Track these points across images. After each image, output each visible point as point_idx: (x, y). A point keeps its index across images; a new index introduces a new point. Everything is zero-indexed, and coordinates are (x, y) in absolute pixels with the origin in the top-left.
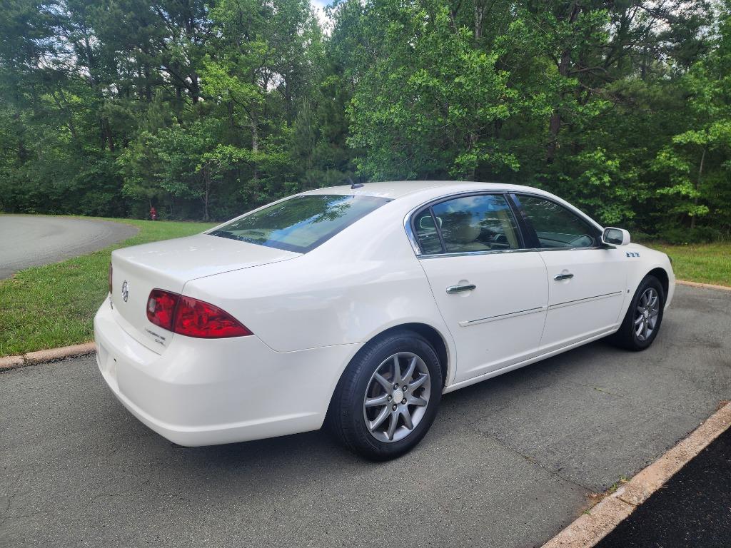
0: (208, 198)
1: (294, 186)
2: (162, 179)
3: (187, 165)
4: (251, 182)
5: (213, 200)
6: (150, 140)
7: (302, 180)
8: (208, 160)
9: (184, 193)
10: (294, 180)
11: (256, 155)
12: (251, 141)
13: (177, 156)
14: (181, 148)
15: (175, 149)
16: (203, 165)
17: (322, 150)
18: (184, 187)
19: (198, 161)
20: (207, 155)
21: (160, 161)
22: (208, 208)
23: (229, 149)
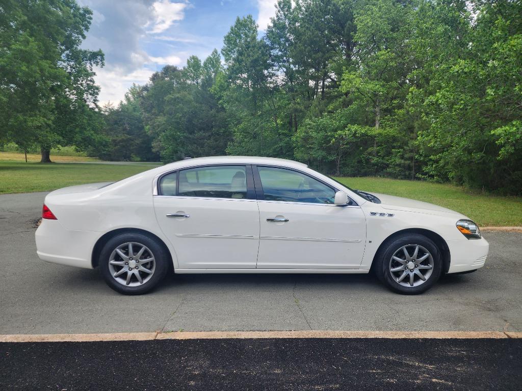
0: (340, 161)
1: (399, 152)
2: (313, 148)
3: (326, 140)
4: (370, 150)
5: (342, 162)
6: (309, 124)
7: (405, 147)
8: (340, 135)
9: (324, 158)
10: (400, 147)
11: (376, 130)
12: (375, 121)
13: (322, 134)
14: (325, 129)
15: (321, 130)
16: (336, 139)
17: (419, 124)
18: (324, 153)
19: (333, 136)
20: (339, 132)
21: (312, 137)
22: (340, 168)
23: (354, 128)
